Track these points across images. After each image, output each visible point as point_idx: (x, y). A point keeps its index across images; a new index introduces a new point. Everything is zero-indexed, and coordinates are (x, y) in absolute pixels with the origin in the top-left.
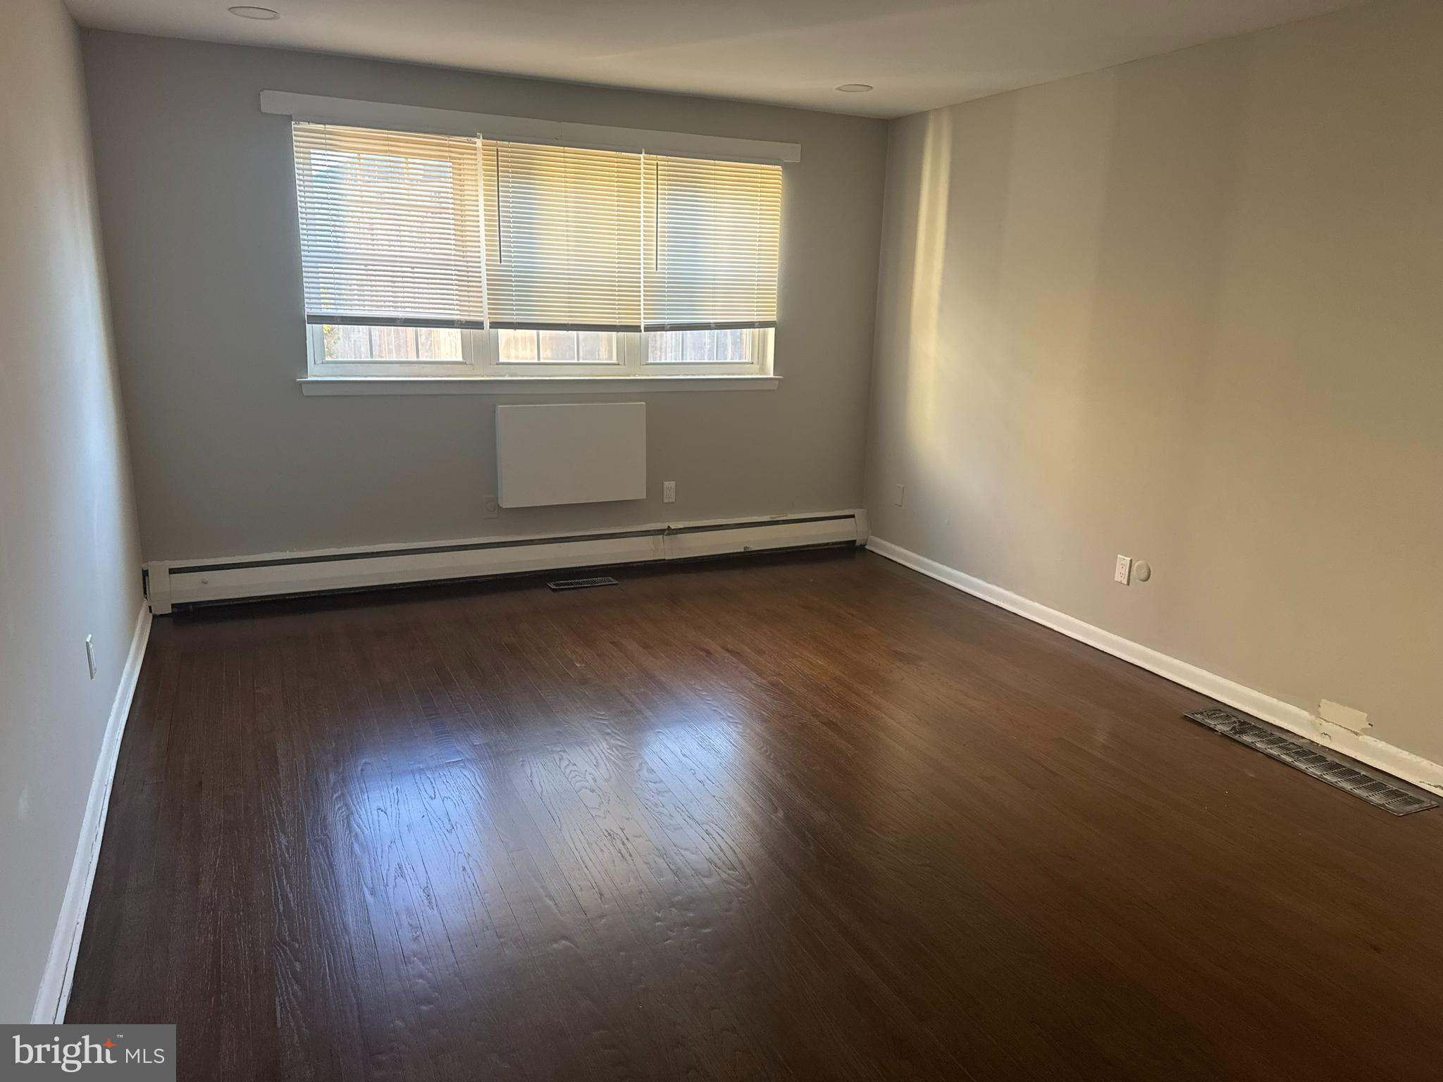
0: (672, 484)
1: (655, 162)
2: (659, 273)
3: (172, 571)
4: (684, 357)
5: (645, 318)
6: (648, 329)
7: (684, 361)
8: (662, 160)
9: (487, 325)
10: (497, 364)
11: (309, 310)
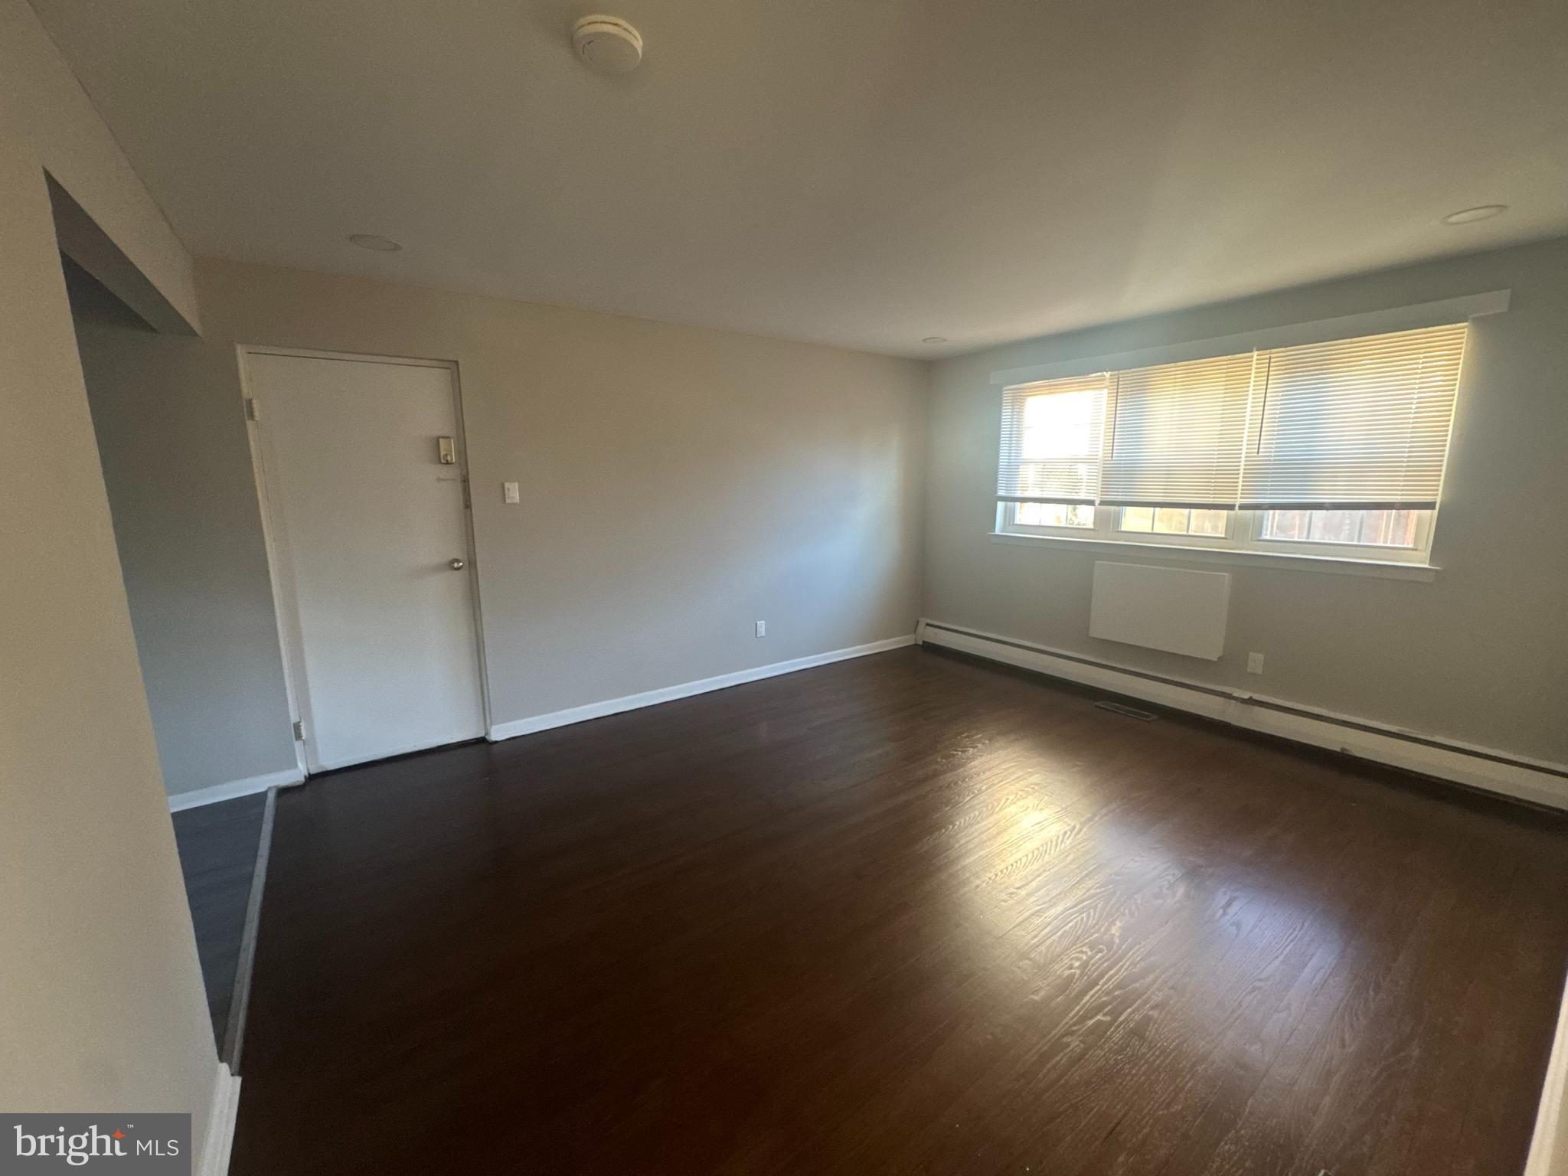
0: (1261, 656)
1: (1268, 356)
2: (1261, 456)
3: (928, 625)
4: (1311, 536)
5: (1241, 498)
6: (1242, 507)
7: (1310, 540)
8: (1277, 353)
9: (1097, 502)
10: (1117, 532)
11: (1001, 493)
